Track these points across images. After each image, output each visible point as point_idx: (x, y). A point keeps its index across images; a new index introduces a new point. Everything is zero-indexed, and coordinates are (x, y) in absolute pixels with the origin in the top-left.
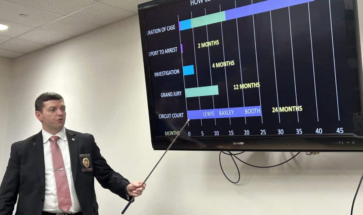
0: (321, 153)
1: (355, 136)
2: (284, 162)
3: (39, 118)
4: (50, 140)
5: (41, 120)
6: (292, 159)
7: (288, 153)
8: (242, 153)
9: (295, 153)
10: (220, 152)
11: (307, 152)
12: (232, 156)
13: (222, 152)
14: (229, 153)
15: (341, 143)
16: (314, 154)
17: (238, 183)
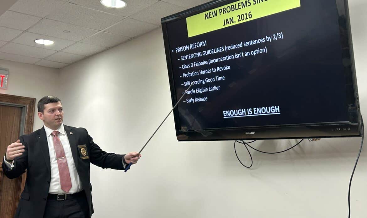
0: (322, 139)
1: (350, 123)
2: (290, 148)
3: (41, 117)
4: (52, 134)
5: (43, 119)
6: (298, 145)
7: (294, 140)
8: (253, 141)
9: (299, 140)
10: (235, 141)
11: (309, 139)
12: (245, 144)
13: (236, 142)
14: (242, 142)
15: (339, 130)
16: (316, 141)
17: (251, 167)
